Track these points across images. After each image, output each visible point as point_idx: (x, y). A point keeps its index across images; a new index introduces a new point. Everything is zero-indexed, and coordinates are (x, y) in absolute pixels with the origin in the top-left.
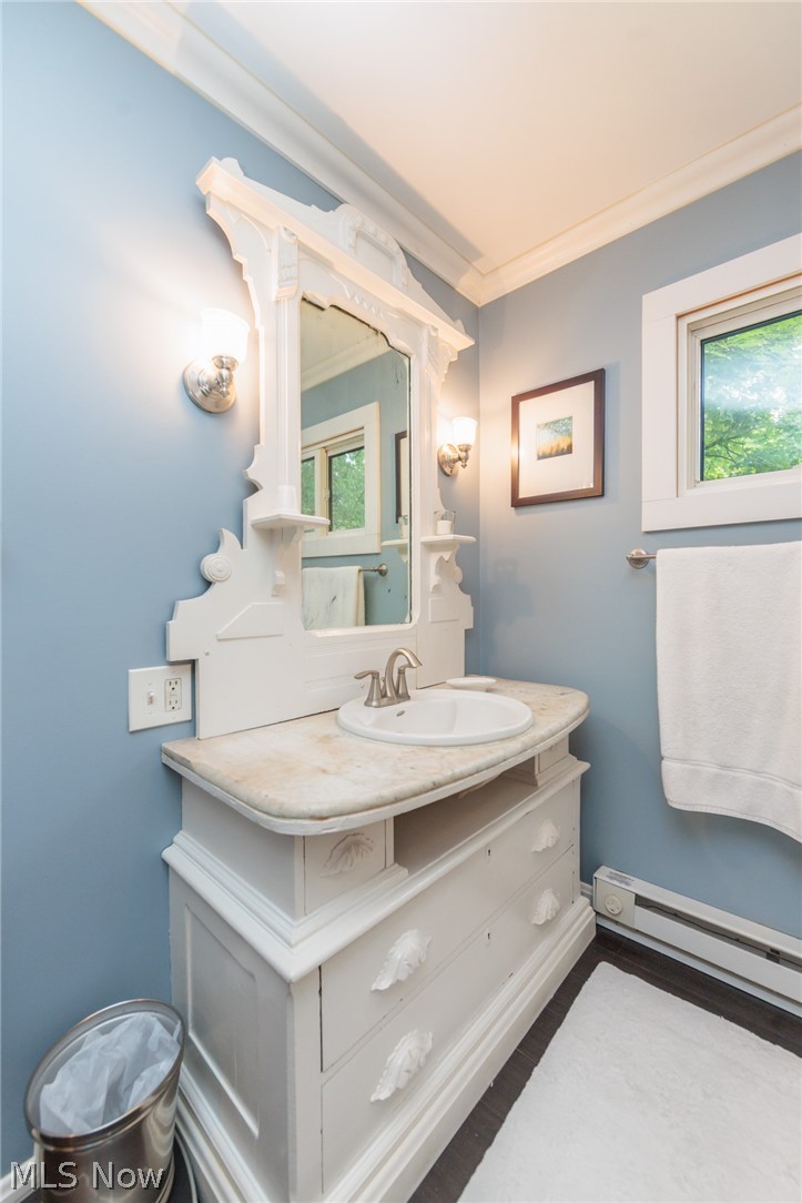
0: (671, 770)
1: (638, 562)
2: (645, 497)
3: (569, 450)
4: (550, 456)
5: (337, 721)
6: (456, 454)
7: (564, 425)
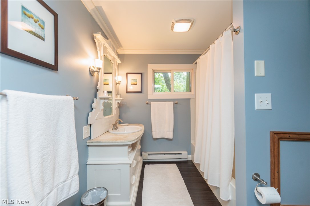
0: (154, 133)
1: (147, 104)
2: (148, 94)
3: (137, 85)
4: (133, 85)
5: (109, 132)
6: (118, 82)
7: (136, 80)
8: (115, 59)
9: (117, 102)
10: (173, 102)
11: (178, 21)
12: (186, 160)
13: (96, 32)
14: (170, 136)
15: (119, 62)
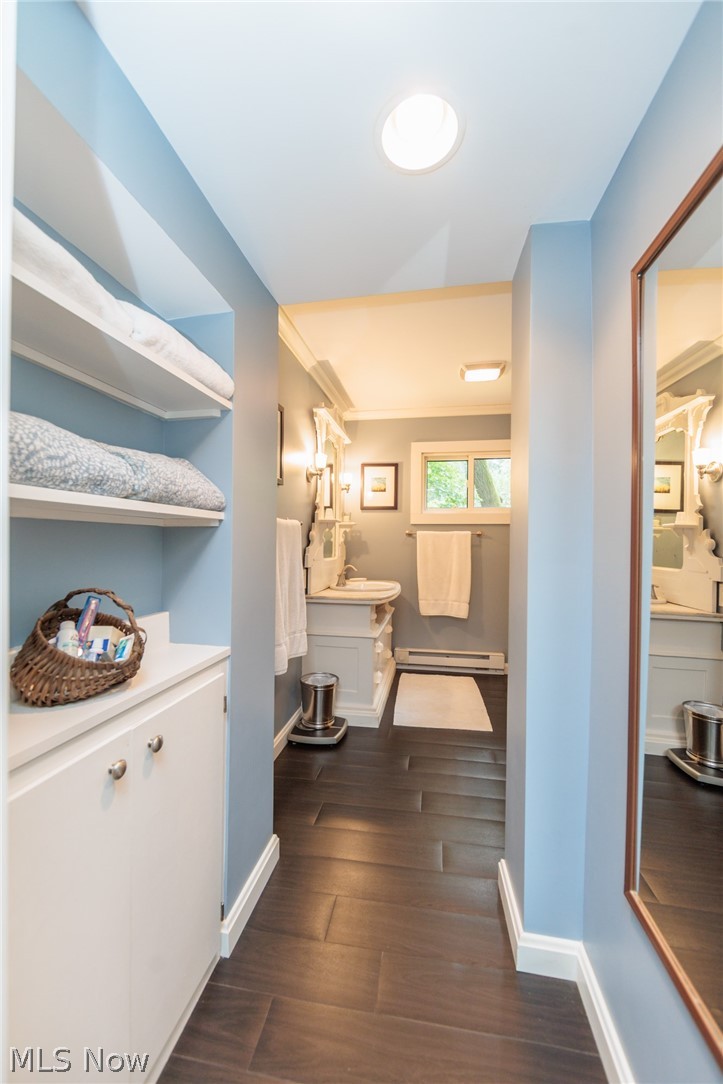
0: (422, 603)
1: (410, 535)
2: (412, 512)
3: (384, 490)
4: (377, 491)
6: (344, 487)
7: (383, 480)
8: (340, 437)
9: (343, 530)
10: (469, 533)
11: (470, 367)
12: (502, 673)
13: (317, 406)
14: (462, 611)
15: (347, 441)
